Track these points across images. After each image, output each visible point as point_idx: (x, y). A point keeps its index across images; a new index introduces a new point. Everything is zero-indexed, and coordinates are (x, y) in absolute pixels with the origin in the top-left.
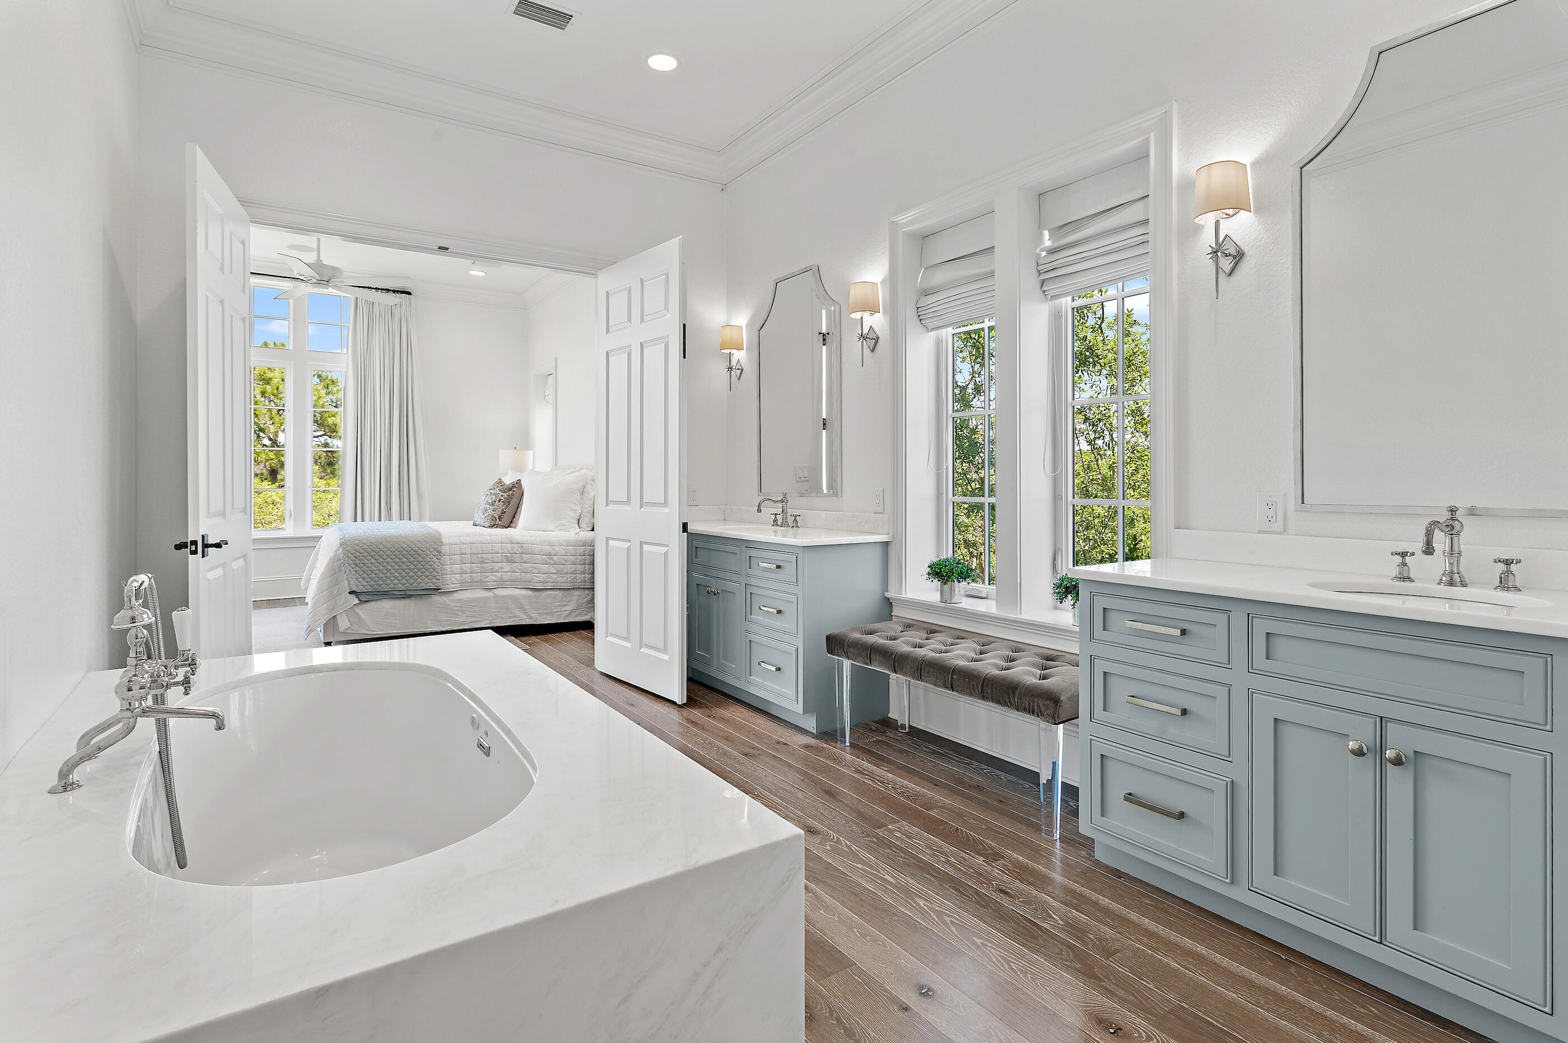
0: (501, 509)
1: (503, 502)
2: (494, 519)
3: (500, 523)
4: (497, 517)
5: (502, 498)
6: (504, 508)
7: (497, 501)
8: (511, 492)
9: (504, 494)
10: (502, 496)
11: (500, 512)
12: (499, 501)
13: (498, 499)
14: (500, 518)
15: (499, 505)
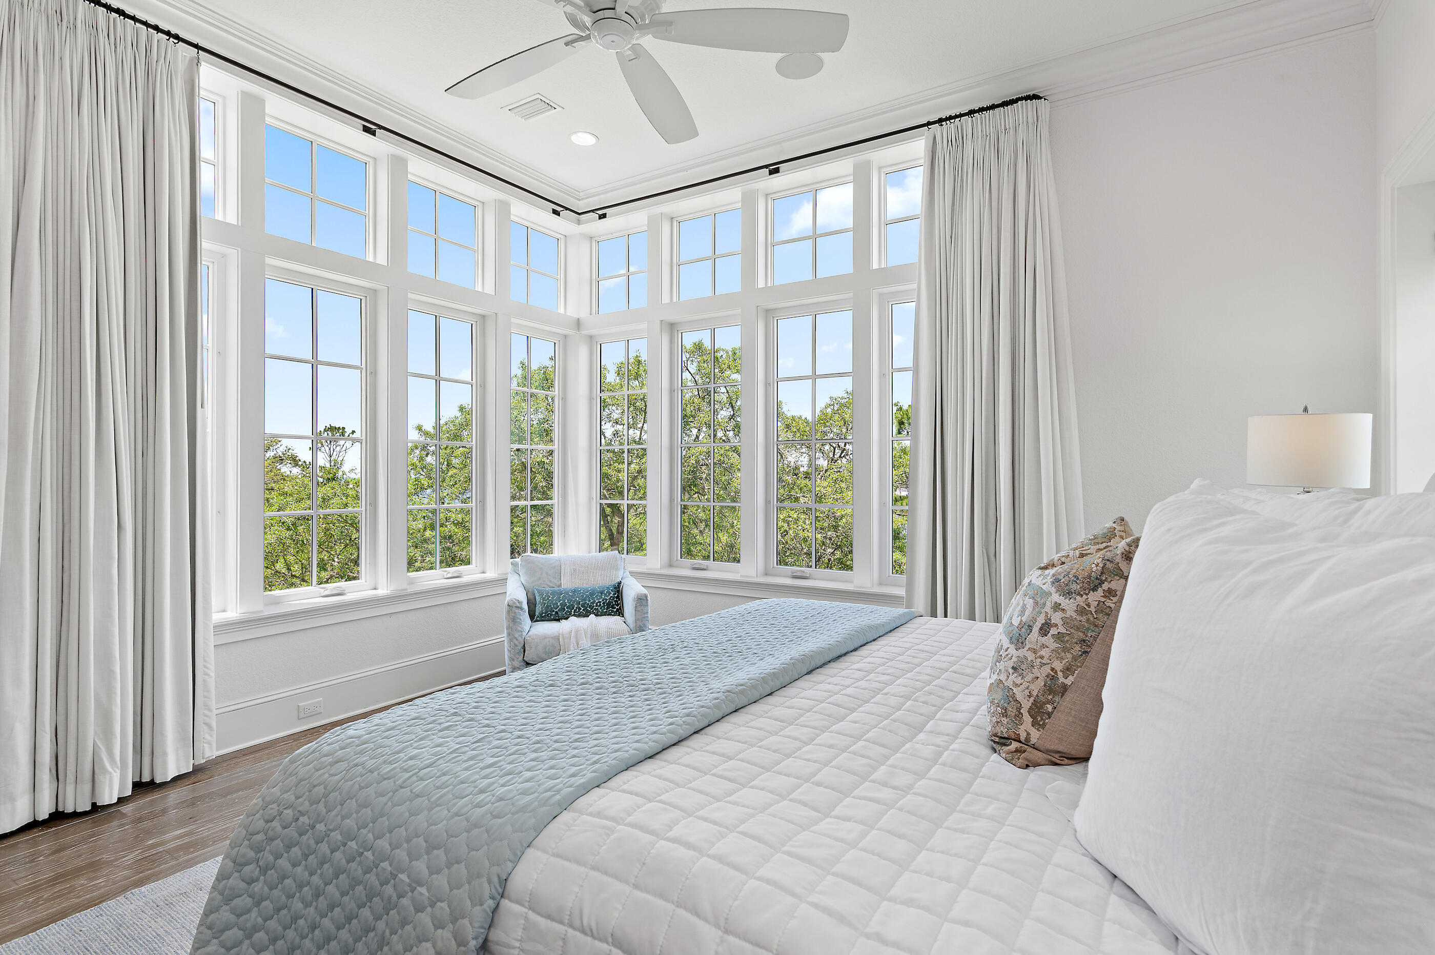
0: (1047, 670)
1: (1059, 637)
2: (1012, 711)
3: (1035, 735)
4: (1026, 705)
5: (1056, 618)
6: (1058, 665)
7: (1036, 629)
8: (1095, 597)
9: (1064, 602)
10: (1057, 607)
11: (1040, 683)
12: (1045, 629)
13: (1041, 620)
14: (1039, 713)
15: (1044, 646)
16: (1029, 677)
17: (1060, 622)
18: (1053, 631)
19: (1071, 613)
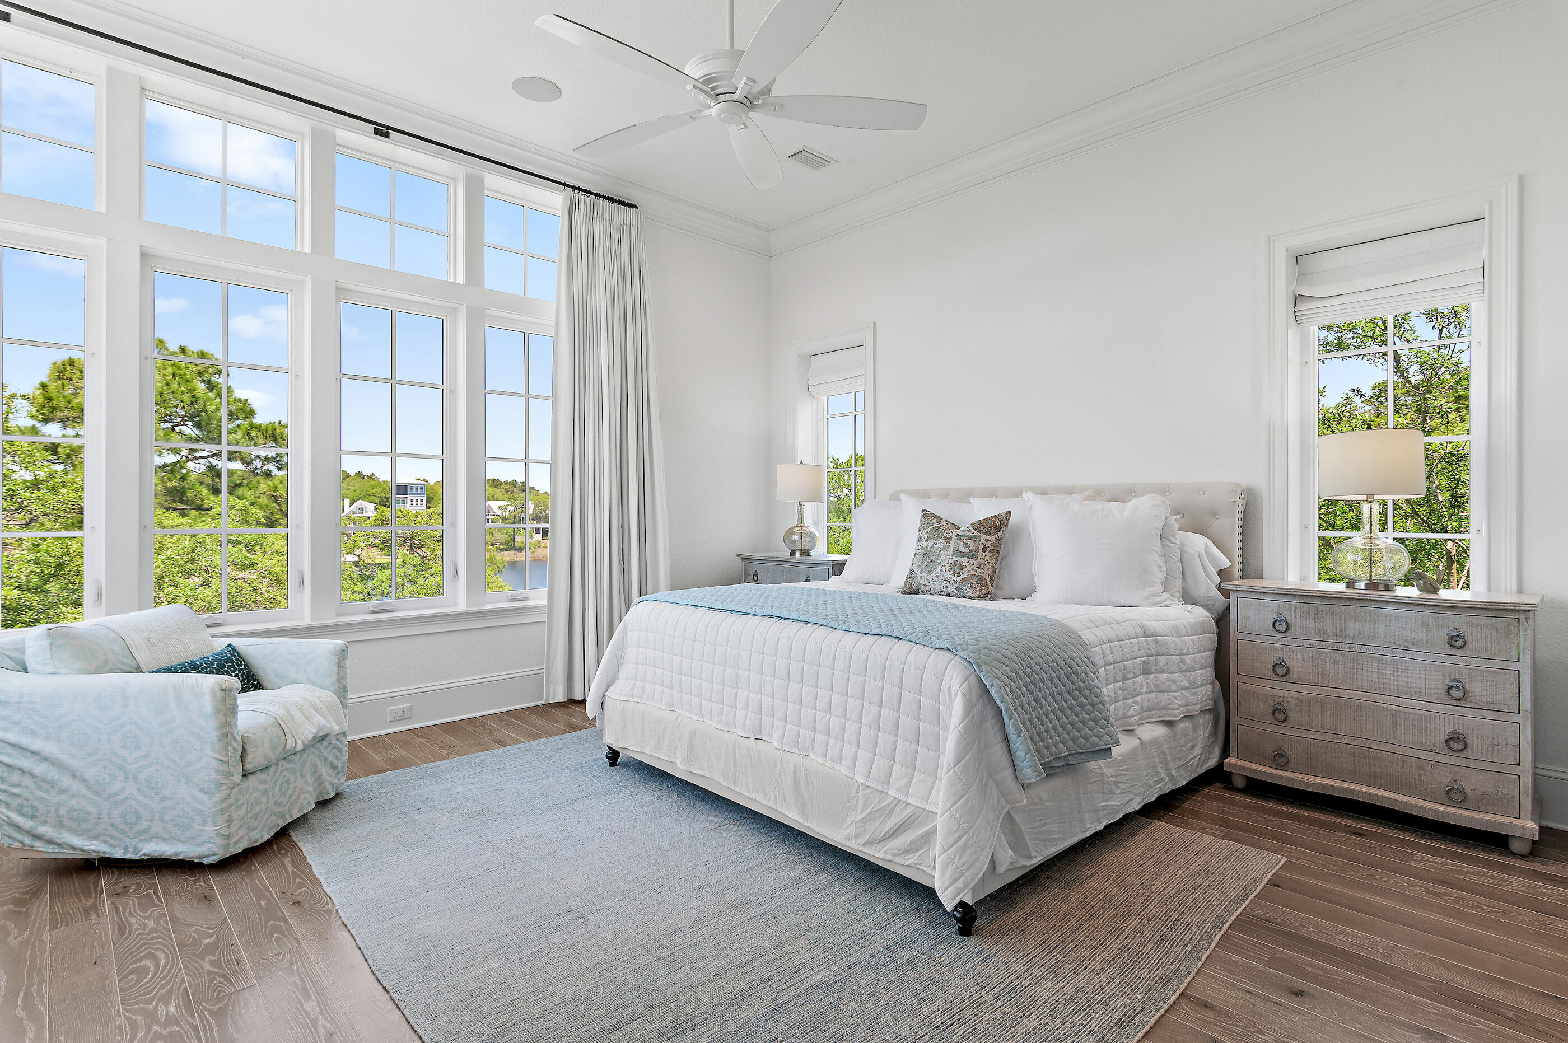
0: (991, 564)
1: (990, 551)
2: (983, 583)
4: (988, 579)
5: (988, 544)
9: (989, 538)
10: (987, 540)
11: (990, 569)
12: (984, 549)
13: (982, 546)
15: (985, 556)
16: (986, 569)
17: (990, 546)
18: (988, 550)
19: (993, 541)
